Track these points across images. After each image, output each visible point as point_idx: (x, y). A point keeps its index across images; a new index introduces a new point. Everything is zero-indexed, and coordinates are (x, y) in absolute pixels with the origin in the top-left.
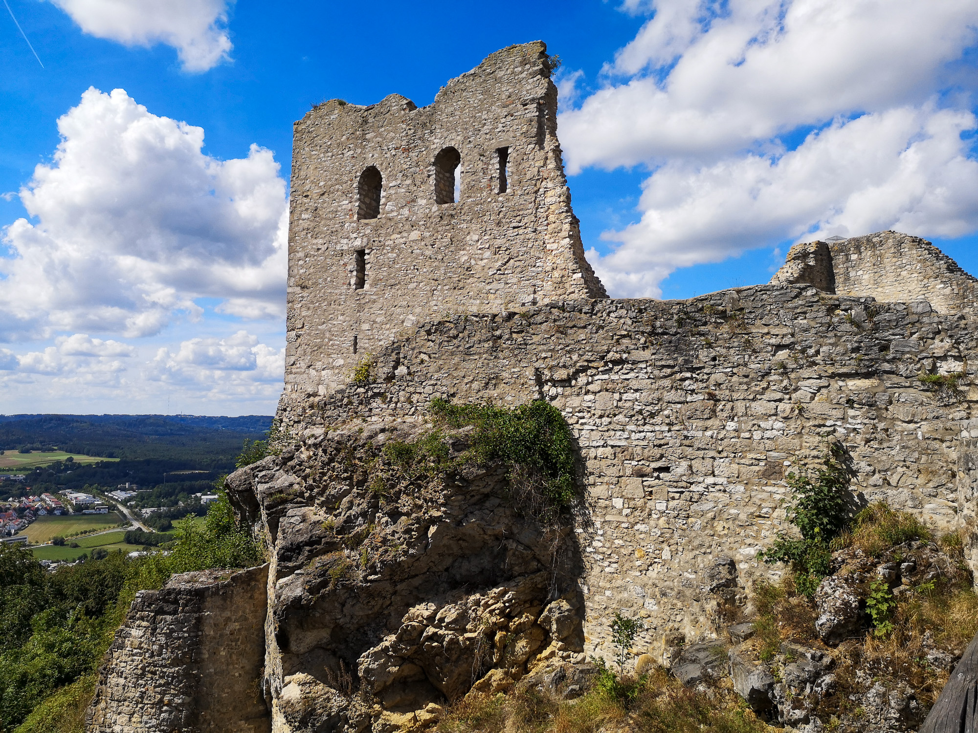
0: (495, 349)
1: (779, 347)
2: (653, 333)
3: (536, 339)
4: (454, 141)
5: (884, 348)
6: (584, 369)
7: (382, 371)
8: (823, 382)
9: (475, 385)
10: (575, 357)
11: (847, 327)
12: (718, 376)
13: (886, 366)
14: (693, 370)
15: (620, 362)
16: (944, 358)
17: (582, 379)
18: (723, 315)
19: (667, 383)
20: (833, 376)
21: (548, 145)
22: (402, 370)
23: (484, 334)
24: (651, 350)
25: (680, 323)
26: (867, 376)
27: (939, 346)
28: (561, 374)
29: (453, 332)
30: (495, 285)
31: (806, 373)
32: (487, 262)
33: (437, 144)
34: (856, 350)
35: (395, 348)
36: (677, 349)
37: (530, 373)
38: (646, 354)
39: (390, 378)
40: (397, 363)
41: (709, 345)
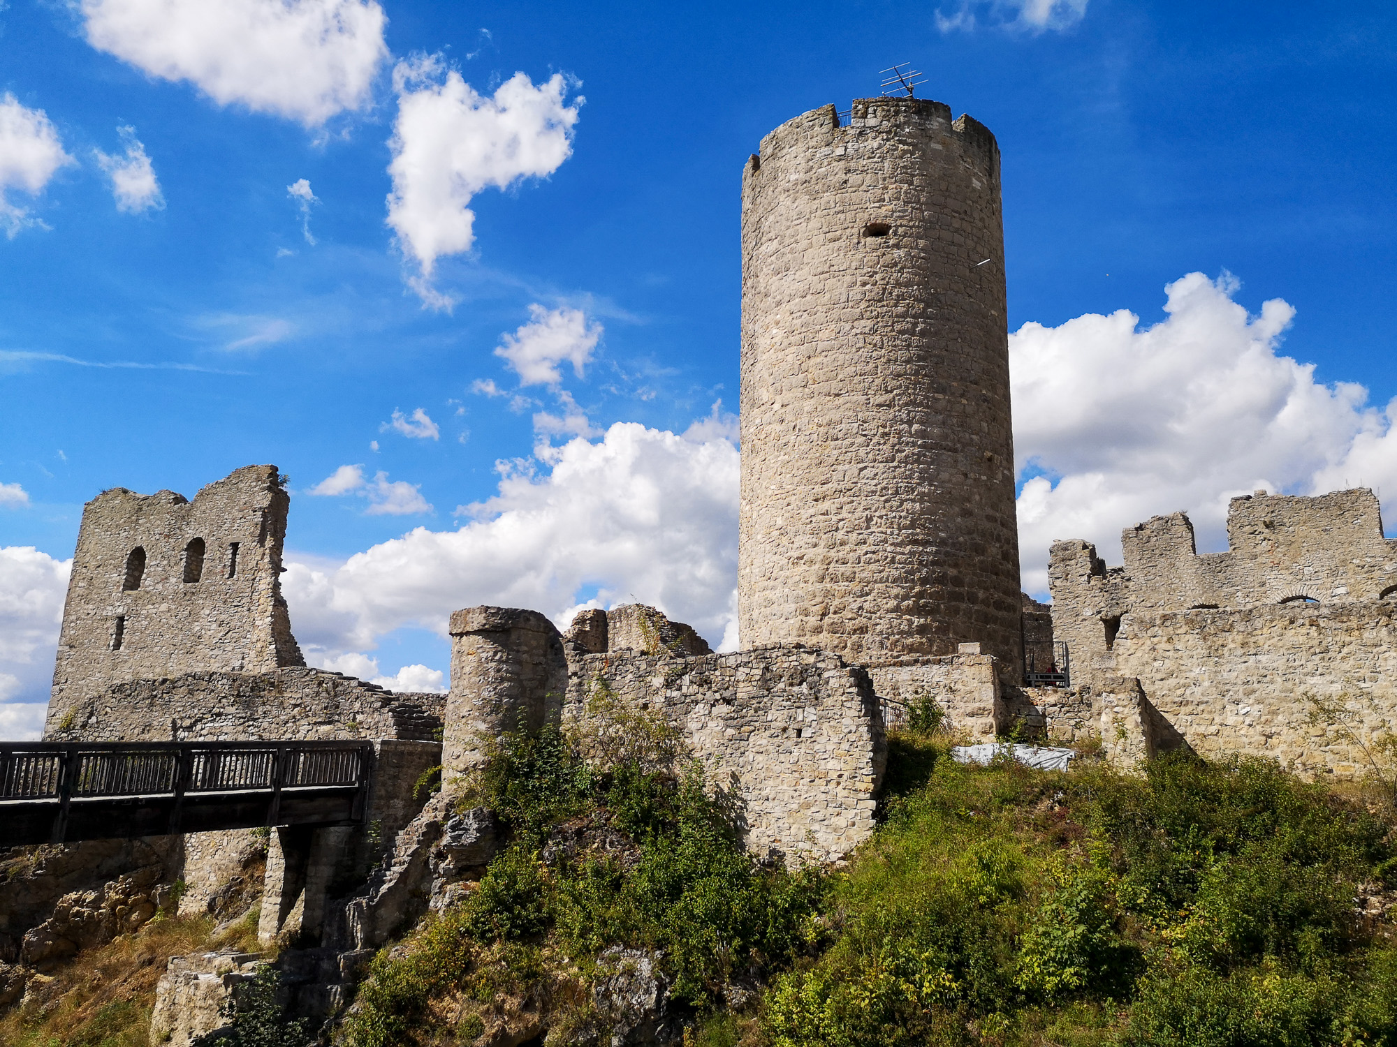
0: (151, 705)
1: (296, 706)
2: (238, 695)
3: (176, 698)
4: (203, 533)
5: (337, 707)
6: (200, 720)
7: (80, 721)
8: (310, 727)
9: (136, 731)
10: (196, 711)
11: (324, 694)
12: (265, 725)
13: (336, 718)
14: (254, 720)
15: (219, 714)
16: (358, 712)
17: (199, 726)
18: (272, 684)
19: (241, 728)
20: (315, 723)
21: (269, 543)
22: (94, 719)
23: (145, 694)
24: (235, 707)
25: (252, 689)
26: (329, 723)
27: (357, 705)
28: (187, 723)
29: (129, 692)
30: (216, 652)
31: (304, 722)
32: (212, 632)
33: (190, 534)
34: (326, 708)
35: (91, 703)
36: (248, 707)
37: (169, 722)
38: (232, 710)
39: (84, 726)
40: (91, 714)
41: (264, 704)
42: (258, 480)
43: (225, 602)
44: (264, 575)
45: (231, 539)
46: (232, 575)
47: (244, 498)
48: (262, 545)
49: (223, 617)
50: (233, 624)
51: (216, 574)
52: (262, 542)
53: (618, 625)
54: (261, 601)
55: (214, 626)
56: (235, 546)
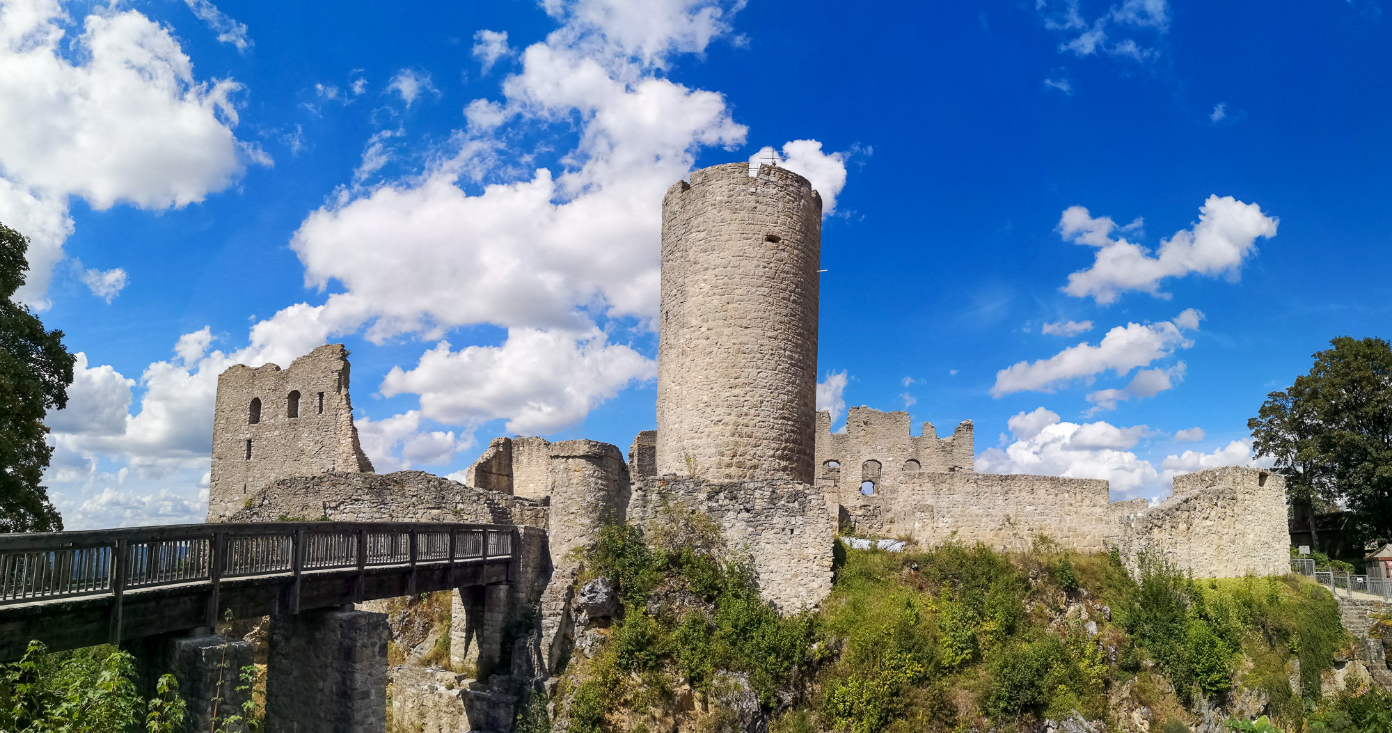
0: (306, 492)
1: (413, 496)
2: (370, 488)
3: (324, 488)
4: (298, 387)
5: (443, 498)
6: (343, 503)
7: (257, 502)
8: (425, 511)
9: (298, 509)
10: (339, 497)
11: (433, 489)
12: (393, 508)
13: (443, 505)
14: (385, 504)
15: (356, 500)
16: (459, 503)
17: (342, 507)
18: (396, 481)
19: (375, 509)
20: (428, 508)
21: (343, 391)
22: (266, 502)
23: (302, 486)
24: (368, 496)
25: (381, 484)
26: (438, 508)
27: (458, 498)
28: (333, 504)
29: (289, 484)
30: (315, 459)
31: (420, 507)
32: (311, 447)
33: (290, 388)
34: (435, 498)
35: (263, 491)
36: (379, 495)
37: (321, 504)
38: (367, 497)
39: (261, 506)
40: (264, 498)
41: (391, 494)
42: (333, 353)
43: (318, 429)
44: (343, 412)
45: (318, 390)
46: (321, 412)
47: (324, 365)
48: (340, 394)
49: (317, 438)
50: (325, 442)
51: (310, 412)
52: (339, 391)
53: (521, 448)
54: (343, 428)
55: (312, 444)
56: (321, 395)
